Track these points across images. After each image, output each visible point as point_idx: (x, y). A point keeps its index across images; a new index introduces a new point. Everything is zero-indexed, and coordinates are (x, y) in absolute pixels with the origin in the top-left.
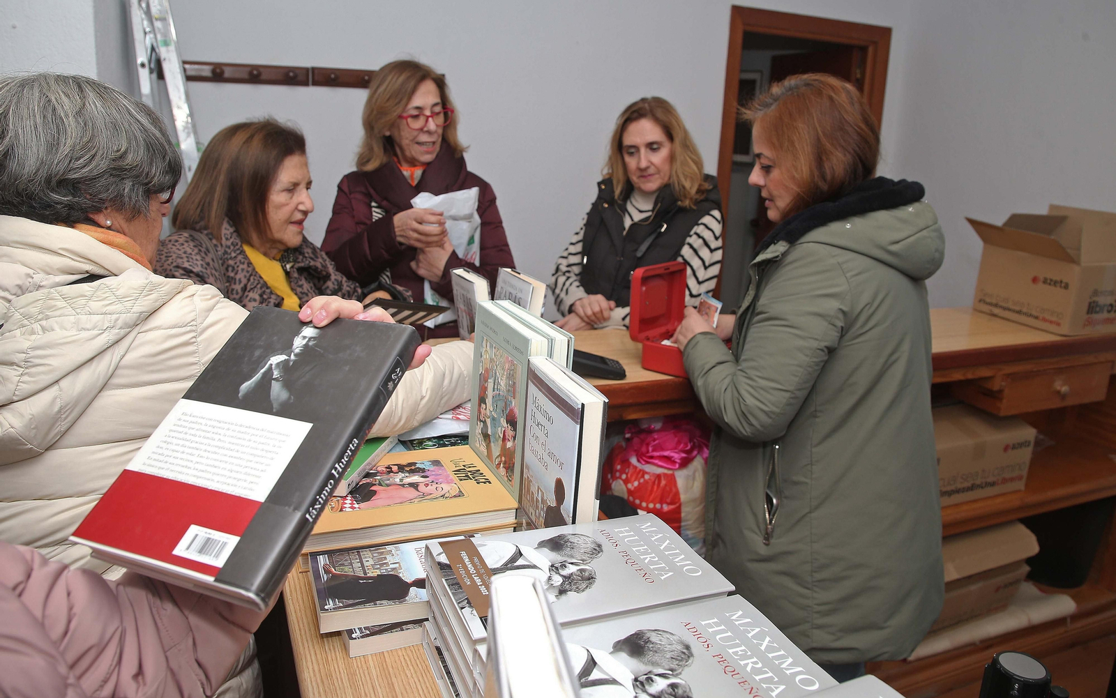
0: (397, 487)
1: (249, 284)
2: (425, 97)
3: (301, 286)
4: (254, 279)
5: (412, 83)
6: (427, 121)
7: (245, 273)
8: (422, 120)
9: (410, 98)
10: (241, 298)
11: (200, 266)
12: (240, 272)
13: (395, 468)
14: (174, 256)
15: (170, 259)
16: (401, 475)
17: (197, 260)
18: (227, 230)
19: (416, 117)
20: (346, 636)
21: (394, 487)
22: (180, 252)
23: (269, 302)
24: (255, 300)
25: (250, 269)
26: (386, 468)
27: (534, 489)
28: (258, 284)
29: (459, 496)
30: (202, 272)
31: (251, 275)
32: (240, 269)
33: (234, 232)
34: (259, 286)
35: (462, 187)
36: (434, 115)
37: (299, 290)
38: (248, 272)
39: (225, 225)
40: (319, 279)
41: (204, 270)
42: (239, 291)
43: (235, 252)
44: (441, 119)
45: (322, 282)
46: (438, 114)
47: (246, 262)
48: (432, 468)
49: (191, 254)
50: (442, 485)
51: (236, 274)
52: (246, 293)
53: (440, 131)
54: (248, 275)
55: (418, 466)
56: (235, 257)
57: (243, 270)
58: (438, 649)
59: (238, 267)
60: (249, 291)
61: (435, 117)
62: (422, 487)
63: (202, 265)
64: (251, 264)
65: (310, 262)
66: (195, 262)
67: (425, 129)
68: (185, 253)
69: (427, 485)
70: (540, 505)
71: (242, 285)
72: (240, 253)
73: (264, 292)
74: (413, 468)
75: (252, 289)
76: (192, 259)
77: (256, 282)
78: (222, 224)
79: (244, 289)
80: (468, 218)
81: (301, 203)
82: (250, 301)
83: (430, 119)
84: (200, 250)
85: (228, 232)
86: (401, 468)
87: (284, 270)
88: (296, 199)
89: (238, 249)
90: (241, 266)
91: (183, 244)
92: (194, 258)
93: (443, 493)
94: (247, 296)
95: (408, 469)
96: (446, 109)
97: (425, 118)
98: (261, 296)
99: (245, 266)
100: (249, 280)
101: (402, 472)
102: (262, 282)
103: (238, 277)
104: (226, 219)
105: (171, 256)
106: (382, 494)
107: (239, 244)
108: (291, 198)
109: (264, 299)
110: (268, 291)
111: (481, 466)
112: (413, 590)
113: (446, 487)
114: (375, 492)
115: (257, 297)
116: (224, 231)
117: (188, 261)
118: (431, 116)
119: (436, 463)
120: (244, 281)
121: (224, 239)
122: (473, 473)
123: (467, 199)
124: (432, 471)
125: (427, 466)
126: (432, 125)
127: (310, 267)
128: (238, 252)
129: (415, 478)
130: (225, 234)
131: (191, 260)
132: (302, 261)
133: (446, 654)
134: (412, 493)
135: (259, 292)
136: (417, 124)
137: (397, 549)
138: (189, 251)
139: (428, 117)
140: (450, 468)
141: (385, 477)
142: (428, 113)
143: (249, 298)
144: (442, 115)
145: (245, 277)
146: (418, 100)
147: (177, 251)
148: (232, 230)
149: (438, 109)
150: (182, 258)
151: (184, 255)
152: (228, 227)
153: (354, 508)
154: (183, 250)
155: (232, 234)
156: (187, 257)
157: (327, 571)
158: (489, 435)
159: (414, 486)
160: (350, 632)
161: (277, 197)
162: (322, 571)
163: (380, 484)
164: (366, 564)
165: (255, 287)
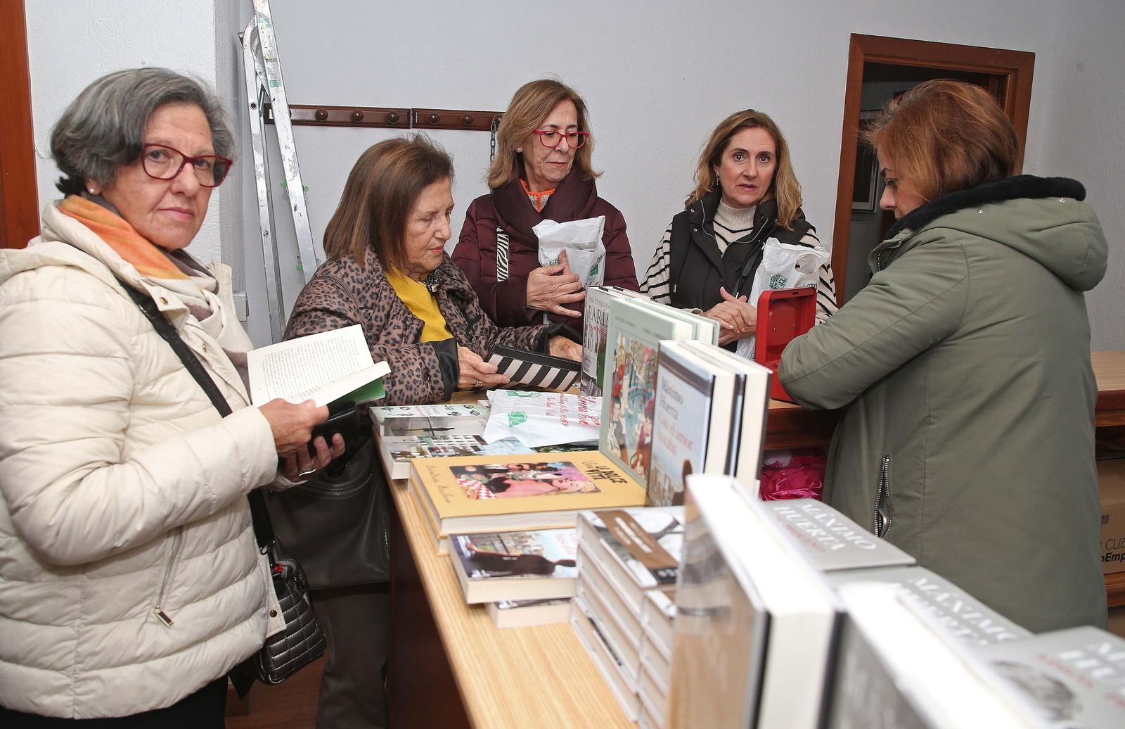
0: (531, 482)
1: (392, 310)
2: (562, 117)
3: (449, 308)
4: (397, 306)
5: (552, 101)
6: (560, 140)
7: (388, 300)
8: (556, 137)
9: (547, 115)
10: (384, 325)
11: (337, 304)
12: (383, 299)
13: (526, 467)
14: (314, 296)
15: (310, 300)
16: (533, 472)
17: (334, 298)
18: (369, 256)
19: (550, 135)
20: (493, 607)
21: (528, 482)
22: (319, 292)
23: (412, 328)
24: (399, 327)
25: (392, 296)
26: (518, 466)
27: (661, 479)
28: (400, 310)
29: (596, 492)
30: (339, 309)
31: (393, 301)
32: (383, 296)
33: (377, 258)
34: (401, 312)
35: (588, 216)
36: (568, 135)
37: (448, 311)
38: (390, 298)
39: (368, 251)
40: (462, 301)
41: (342, 307)
42: (383, 318)
43: (378, 279)
44: (575, 141)
45: (465, 304)
46: (572, 135)
47: (388, 288)
48: (564, 468)
49: (328, 293)
50: (577, 482)
51: (380, 301)
52: (390, 321)
53: (572, 153)
54: (390, 302)
55: (549, 465)
56: (379, 284)
57: (386, 296)
58: (592, 622)
59: (381, 294)
60: (392, 318)
61: (569, 138)
62: (556, 483)
63: (339, 302)
64: (393, 290)
65: (459, 285)
66: (332, 300)
67: (558, 148)
68: (323, 292)
69: (561, 482)
70: (667, 494)
71: (386, 312)
72: (382, 280)
73: (406, 318)
74: (545, 467)
75: (395, 316)
76: (329, 297)
77: (399, 308)
78: (365, 250)
79: (388, 316)
80: (593, 246)
81: (439, 231)
82: (394, 328)
83: (564, 139)
84: (338, 288)
85: (371, 258)
86: (533, 467)
87: (429, 291)
88: (432, 227)
89: (380, 275)
90: (384, 293)
91: (322, 285)
92: (331, 296)
93: (578, 488)
94: (391, 323)
95: (540, 468)
96: (581, 132)
97: (559, 137)
98: (404, 322)
99: (387, 293)
100: (392, 307)
101: (534, 470)
102: (403, 307)
103: (381, 304)
104: (369, 245)
105: (311, 297)
106: (516, 488)
107: (381, 269)
108: (428, 226)
109: (406, 325)
110: (410, 316)
111: (613, 467)
112: (558, 568)
113: (581, 484)
114: (509, 485)
115: (401, 324)
116: (367, 257)
117: (326, 300)
118: (566, 136)
119: (568, 464)
120: (387, 308)
121: (367, 263)
122: (608, 474)
123: (592, 227)
124: (565, 470)
125: (559, 466)
126: (564, 145)
127: (458, 290)
128: (380, 278)
129: (549, 476)
130: (368, 260)
131: (328, 299)
132: (451, 284)
133: (600, 625)
134: (547, 487)
135: (402, 319)
136: (551, 142)
137: (537, 535)
138: (327, 290)
139: (562, 136)
140: (583, 469)
141: (517, 473)
142: (563, 132)
143: (393, 325)
144: (576, 138)
145: (388, 303)
146: (554, 119)
147: (316, 291)
148: (374, 256)
149: (574, 130)
150: (320, 297)
151: (322, 295)
152: (371, 253)
153: (490, 497)
154: (321, 290)
155: (374, 259)
156: (325, 296)
157: (470, 549)
158: (624, 435)
159: (549, 482)
160: (497, 604)
161: (415, 226)
162: (464, 549)
163: (513, 479)
164: (507, 545)
165: (398, 314)
